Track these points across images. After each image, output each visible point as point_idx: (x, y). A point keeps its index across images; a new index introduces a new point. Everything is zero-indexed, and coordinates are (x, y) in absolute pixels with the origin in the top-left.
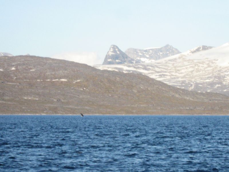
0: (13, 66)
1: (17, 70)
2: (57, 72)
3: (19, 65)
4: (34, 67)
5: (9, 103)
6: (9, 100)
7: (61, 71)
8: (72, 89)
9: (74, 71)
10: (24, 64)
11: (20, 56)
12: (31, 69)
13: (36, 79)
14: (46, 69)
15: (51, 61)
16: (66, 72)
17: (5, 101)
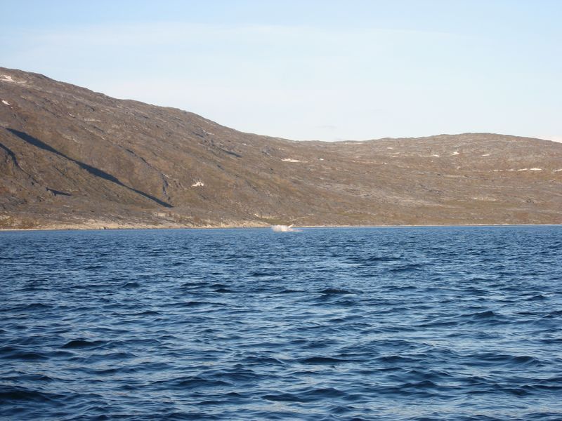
0: (456, 148)
1: (461, 154)
2: (525, 157)
3: (465, 147)
4: (489, 149)
5: (449, 206)
6: (448, 203)
7: (531, 156)
8: (551, 184)
9: (552, 155)
10: (472, 146)
11: (467, 134)
12: (483, 153)
13: (492, 168)
14: (508, 153)
15: (514, 141)
16: (539, 156)
17: (443, 203)
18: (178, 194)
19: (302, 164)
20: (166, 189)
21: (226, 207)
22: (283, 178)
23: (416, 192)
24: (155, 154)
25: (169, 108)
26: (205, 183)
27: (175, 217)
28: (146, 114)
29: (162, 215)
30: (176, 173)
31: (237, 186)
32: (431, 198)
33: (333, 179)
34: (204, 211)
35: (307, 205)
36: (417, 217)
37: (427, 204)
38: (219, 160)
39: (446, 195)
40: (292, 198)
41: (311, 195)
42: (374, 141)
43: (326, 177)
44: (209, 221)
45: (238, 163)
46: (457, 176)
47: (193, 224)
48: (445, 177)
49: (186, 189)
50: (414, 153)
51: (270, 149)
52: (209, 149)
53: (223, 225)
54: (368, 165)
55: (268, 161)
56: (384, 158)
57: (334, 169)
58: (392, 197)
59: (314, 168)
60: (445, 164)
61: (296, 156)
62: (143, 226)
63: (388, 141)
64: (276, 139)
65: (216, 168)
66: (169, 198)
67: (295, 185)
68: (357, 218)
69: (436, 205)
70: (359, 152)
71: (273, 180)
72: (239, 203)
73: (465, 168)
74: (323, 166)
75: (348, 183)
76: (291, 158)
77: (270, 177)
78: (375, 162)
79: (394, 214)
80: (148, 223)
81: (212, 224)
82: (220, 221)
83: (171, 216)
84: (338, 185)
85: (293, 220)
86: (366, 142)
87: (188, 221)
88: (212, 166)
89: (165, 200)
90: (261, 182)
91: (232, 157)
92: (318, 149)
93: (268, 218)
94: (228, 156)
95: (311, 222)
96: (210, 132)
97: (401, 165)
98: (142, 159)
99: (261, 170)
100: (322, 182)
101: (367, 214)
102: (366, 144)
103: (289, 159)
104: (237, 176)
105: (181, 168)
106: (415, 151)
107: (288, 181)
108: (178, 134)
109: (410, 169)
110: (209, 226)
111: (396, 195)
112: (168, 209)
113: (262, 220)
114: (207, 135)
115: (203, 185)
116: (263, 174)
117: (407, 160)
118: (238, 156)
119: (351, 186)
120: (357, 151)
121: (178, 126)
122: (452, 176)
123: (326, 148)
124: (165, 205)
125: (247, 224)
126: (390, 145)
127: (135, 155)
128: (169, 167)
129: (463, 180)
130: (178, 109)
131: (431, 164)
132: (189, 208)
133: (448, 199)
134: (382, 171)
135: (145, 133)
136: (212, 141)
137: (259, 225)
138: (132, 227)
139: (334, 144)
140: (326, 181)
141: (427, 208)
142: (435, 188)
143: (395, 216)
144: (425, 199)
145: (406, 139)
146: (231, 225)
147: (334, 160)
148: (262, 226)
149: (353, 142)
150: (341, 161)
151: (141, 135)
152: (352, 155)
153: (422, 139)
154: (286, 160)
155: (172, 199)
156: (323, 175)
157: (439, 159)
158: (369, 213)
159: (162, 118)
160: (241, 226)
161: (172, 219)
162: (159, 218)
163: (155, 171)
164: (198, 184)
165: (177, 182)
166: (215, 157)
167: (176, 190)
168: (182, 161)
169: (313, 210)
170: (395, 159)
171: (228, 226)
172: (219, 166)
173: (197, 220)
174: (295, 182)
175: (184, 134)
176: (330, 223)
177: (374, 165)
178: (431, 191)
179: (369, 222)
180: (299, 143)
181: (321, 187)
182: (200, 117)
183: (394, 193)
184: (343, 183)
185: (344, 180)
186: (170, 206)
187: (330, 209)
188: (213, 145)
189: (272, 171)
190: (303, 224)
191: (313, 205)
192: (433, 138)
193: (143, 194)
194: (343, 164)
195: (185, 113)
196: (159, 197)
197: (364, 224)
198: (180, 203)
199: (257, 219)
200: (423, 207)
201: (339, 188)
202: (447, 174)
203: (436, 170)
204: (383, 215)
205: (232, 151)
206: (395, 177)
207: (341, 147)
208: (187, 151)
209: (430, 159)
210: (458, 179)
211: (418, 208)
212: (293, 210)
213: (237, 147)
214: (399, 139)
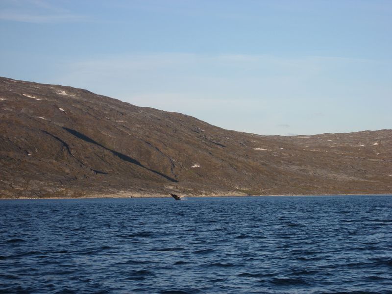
18: (181, 172)
19: (268, 152)
20: (173, 169)
21: (215, 182)
22: (255, 161)
23: (349, 171)
24: (165, 145)
25: (174, 113)
26: (201, 165)
27: (180, 189)
28: (159, 117)
29: (171, 188)
30: (180, 158)
31: (223, 167)
32: (359, 175)
33: (290, 162)
34: (200, 185)
35: (272, 180)
36: (349, 188)
37: (356, 179)
38: (210, 149)
39: (370, 173)
40: (262, 175)
41: (275, 173)
42: (318, 135)
43: (285, 160)
44: (204, 192)
45: (224, 151)
46: (377, 160)
47: (193, 194)
48: (368, 161)
49: (187, 169)
50: (347, 144)
51: (245, 141)
52: (203, 141)
53: (214, 195)
54: (314, 153)
55: (244, 150)
56: (326, 147)
57: (290, 155)
58: (331, 175)
59: (276, 154)
60: (368, 151)
61: (264, 146)
62: (159, 195)
63: (328, 135)
64: (250, 134)
65: (208, 155)
66: (176, 176)
67: (263, 166)
68: (307, 189)
69: (363, 180)
70: (308, 143)
71: (248, 163)
72: (225, 179)
73: (383, 154)
74: (283, 153)
75: (301, 165)
76: (260, 147)
77: (246, 161)
78: (319, 150)
79: (333, 187)
80: (161, 193)
81: (206, 194)
82: (212, 192)
83: (177, 188)
84: (294, 167)
85: (263, 191)
86: (312, 136)
87: (189, 192)
88: (205, 153)
89: (173, 177)
90: (239, 165)
91: (219, 147)
92: (279, 141)
93: (244, 189)
94: (216, 146)
95: (276, 192)
96: (203, 129)
97: (337, 152)
98: (157, 148)
99: (239, 156)
100: (282, 164)
101: (314, 187)
102: (313, 137)
103: (259, 149)
104: (223, 160)
105: (184, 155)
106: (347, 142)
107: (259, 164)
108: (182, 131)
109: (344, 155)
110: (204, 195)
111: (334, 173)
112: (175, 184)
113: (240, 191)
114: (202, 131)
115: (199, 166)
116: (241, 159)
117: (342, 149)
118: (223, 146)
119: (303, 167)
120: (307, 142)
121: (181, 125)
122: (373, 160)
123: (285, 140)
124: (173, 180)
125: (230, 194)
126: (330, 138)
127: (152, 146)
128: (176, 154)
129: (382, 162)
130: (181, 114)
131: (359, 152)
132: (190, 182)
133: (371, 176)
134: (324, 156)
135: (158, 130)
136: (205, 136)
137: (239, 195)
138: (150, 196)
139: (290, 137)
140: (285, 163)
141: (357, 182)
142: (362, 168)
143: (334, 188)
144: (355, 176)
145: (341, 134)
146: (219, 195)
147: (290, 149)
148: (241, 195)
149: (303, 136)
150: (295, 150)
151: (155, 132)
152: (303, 145)
153: (352, 134)
154: (257, 149)
155: (178, 177)
156: (283, 160)
157: (364, 148)
158: (316, 186)
159: (170, 119)
160: (226, 195)
161: (178, 190)
162: (169, 189)
163: (165, 157)
164: (196, 166)
165: (181, 165)
166: (207, 147)
167: (180, 170)
168: (184, 150)
169: (276, 184)
170: (333, 148)
171: (217, 195)
172: (210, 153)
173: (196, 191)
174: (263, 164)
175: (185, 130)
176: (288, 193)
177: (318, 152)
178: (359, 170)
179: (315, 192)
180: (265, 137)
181: (281, 168)
182: (197, 119)
183: (333, 172)
184: (297, 165)
185: (298, 163)
186: (176, 181)
187: (288, 183)
188: (206, 139)
189: (247, 157)
190: (270, 193)
191: (276, 180)
192: (360, 133)
193: (157, 173)
194: (297, 151)
195: (186, 116)
196: (169, 175)
197: (312, 194)
198: (182, 180)
199: (237, 190)
200: (354, 181)
201: (294, 168)
202: (370, 158)
203: (362, 156)
204: (326, 187)
205: (219, 143)
206: (334, 161)
207: (295, 140)
208: (188, 143)
209: (358, 148)
210: (378, 162)
211: (350, 182)
212: (262, 184)
213: (222, 140)
214: (336, 134)
